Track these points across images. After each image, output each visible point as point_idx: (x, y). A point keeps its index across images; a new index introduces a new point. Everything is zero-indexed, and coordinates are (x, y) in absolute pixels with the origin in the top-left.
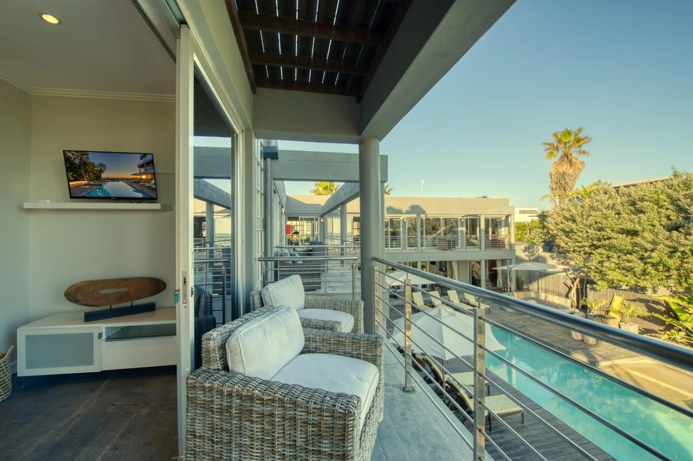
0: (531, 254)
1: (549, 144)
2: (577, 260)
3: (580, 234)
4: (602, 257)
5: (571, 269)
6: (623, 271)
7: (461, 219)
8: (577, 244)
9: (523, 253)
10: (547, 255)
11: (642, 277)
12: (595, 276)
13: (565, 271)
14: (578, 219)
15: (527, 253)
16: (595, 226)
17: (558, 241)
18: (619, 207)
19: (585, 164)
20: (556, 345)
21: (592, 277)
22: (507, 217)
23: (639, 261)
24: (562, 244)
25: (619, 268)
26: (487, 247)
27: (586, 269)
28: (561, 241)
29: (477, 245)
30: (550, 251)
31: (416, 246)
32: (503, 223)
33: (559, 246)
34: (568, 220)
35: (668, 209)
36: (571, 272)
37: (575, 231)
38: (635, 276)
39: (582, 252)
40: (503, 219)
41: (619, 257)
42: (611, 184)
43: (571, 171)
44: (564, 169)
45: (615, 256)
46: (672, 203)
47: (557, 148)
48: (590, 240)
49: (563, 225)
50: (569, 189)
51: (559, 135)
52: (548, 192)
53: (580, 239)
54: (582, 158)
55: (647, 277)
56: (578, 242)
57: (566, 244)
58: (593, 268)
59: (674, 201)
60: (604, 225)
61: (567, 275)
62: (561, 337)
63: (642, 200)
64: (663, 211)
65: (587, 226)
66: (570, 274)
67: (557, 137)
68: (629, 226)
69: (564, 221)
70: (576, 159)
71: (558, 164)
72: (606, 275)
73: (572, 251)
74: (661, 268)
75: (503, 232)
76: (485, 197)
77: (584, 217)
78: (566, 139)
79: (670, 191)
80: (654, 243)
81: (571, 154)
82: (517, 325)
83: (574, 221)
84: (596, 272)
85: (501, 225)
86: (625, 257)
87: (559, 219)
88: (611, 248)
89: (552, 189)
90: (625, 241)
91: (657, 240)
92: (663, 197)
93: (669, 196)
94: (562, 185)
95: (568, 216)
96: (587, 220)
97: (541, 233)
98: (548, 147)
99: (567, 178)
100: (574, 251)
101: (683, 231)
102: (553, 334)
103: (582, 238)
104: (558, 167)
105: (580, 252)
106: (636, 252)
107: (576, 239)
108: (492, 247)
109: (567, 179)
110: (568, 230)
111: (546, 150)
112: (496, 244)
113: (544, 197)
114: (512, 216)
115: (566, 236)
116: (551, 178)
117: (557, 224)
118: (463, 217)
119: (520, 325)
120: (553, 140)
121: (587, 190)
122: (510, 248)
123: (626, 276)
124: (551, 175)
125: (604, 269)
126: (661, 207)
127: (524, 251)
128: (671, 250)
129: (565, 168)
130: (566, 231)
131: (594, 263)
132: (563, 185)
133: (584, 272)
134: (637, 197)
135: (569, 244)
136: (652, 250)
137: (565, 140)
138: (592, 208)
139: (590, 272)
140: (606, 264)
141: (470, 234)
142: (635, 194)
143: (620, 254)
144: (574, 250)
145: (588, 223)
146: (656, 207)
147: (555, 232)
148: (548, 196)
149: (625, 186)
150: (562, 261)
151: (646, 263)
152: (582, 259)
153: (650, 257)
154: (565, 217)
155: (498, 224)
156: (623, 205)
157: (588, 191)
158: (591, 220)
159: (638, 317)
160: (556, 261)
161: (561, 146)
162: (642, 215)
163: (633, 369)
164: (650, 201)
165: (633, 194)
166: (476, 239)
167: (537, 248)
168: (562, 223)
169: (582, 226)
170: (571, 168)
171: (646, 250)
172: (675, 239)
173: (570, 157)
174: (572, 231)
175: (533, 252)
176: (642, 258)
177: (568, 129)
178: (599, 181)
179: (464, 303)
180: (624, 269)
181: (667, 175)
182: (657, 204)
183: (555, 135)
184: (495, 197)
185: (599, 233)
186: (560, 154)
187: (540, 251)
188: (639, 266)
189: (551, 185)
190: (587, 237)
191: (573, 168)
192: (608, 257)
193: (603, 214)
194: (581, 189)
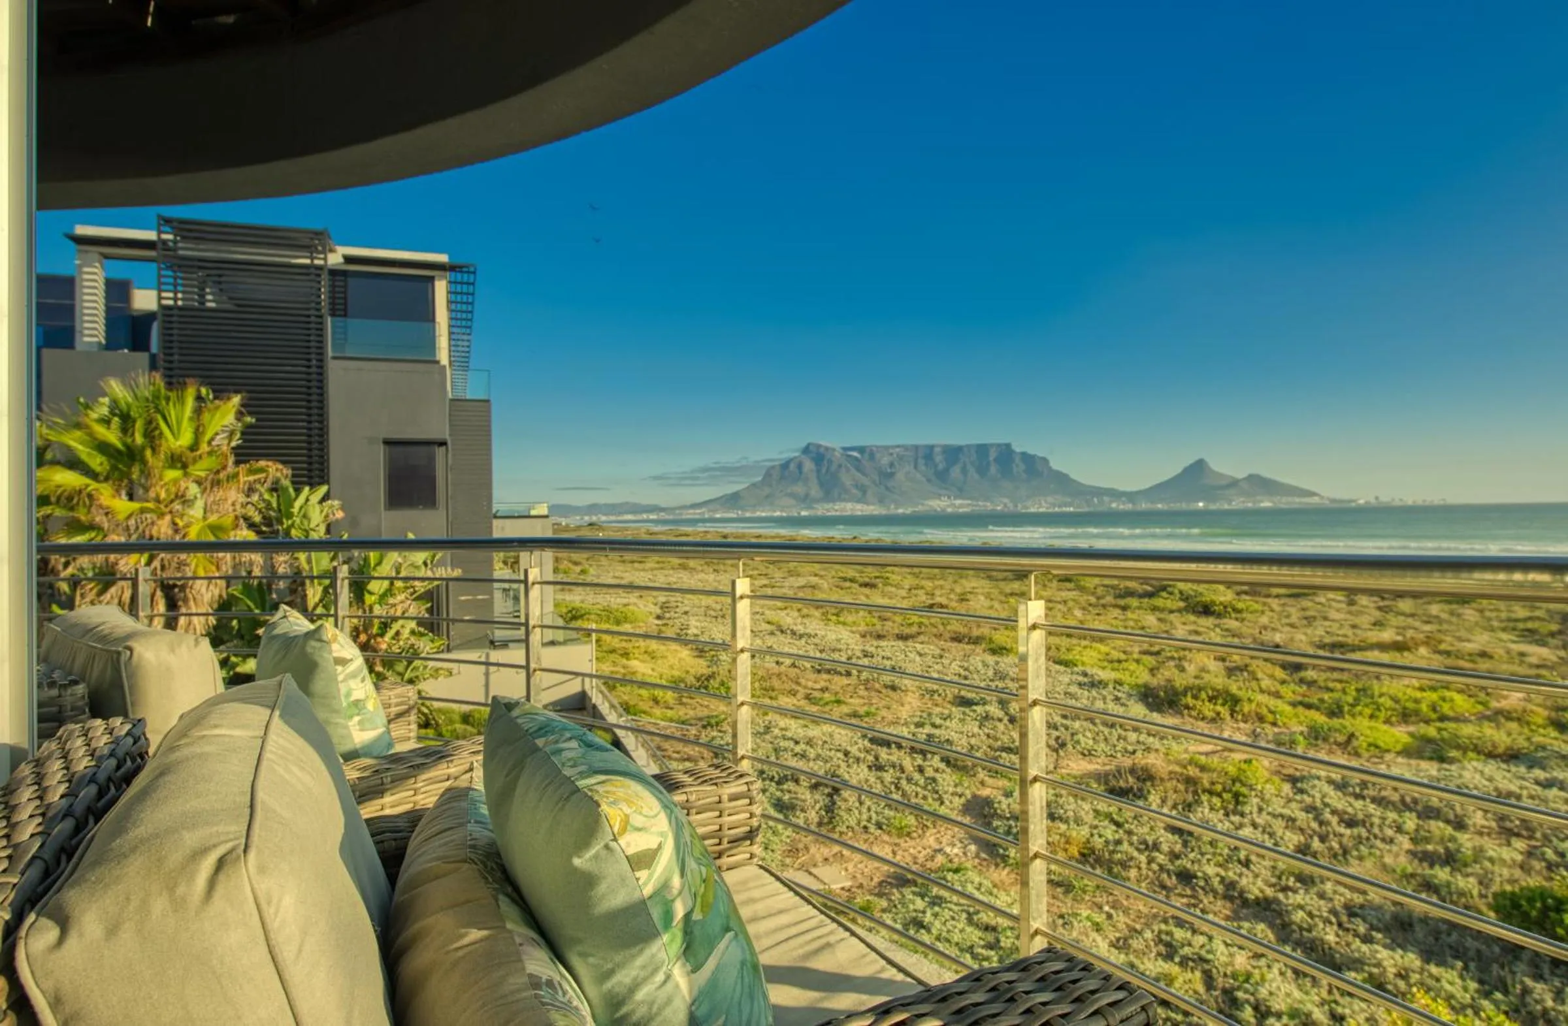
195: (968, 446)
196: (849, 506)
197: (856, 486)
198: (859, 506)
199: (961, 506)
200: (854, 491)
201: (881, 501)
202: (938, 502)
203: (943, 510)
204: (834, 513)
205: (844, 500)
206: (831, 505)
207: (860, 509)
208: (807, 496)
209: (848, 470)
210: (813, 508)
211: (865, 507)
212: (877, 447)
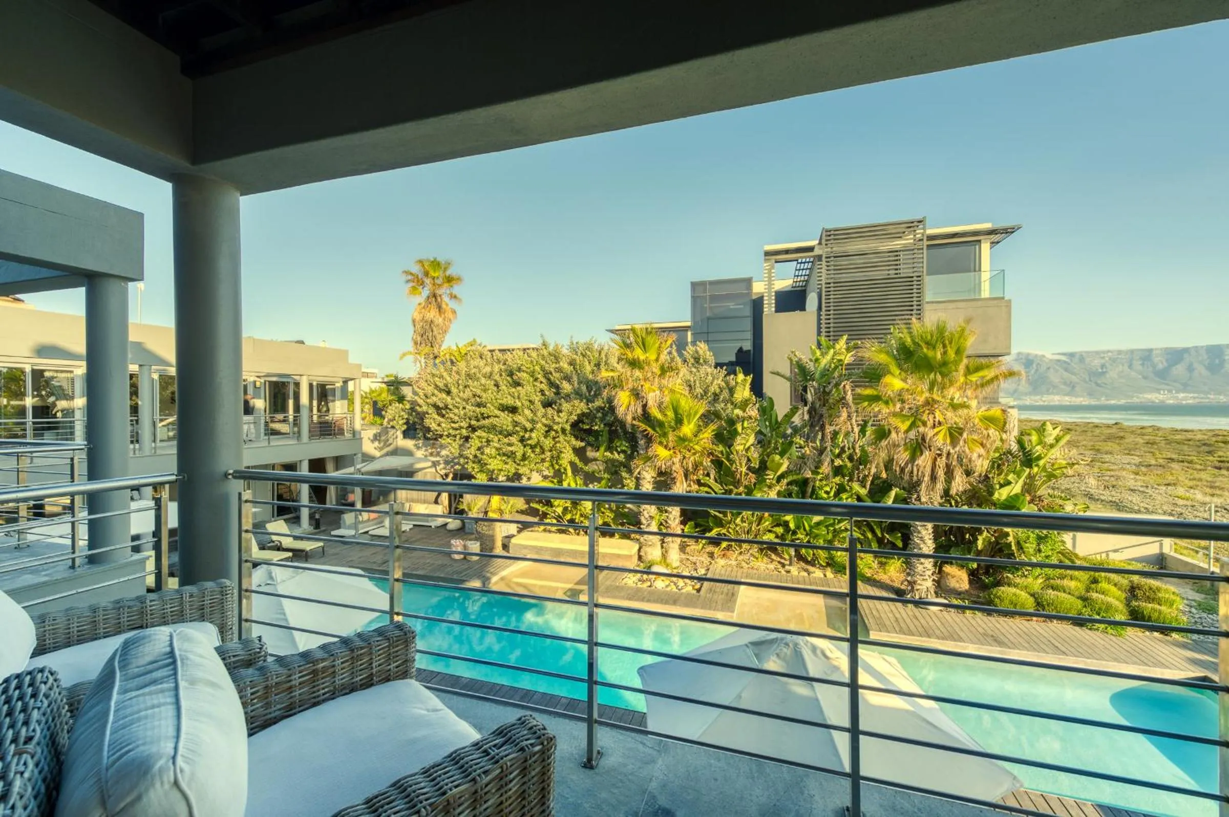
0: (384, 445)
1: (411, 274)
2: (451, 448)
3: (456, 411)
4: (482, 442)
5: (442, 462)
6: (504, 458)
7: (255, 382)
8: (453, 425)
9: (371, 444)
10: (409, 444)
11: (522, 463)
12: (473, 468)
13: (435, 464)
14: (454, 390)
15: (376, 444)
16: (473, 400)
17: (428, 422)
18: (497, 377)
19: (457, 312)
20: (436, 575)
21: (470, 470)
22: (345, 382)
23: (520, 444)
24: (434, 426)
25: (499, 454)
26: (312, 435)
27: (462, 461)
28: (433, 422)
29: (289, 434)
30: (413, 437)
31: (137, 441)
32: (338, 393)
33: (428, 430)
34: (441, 390)
35: (541, 382)
36: (442, 466)
37: (450, 407)
38: (515, 462)
39: (458, 437)
40: (338, 385)
41: (499, 440)
42: (485, 346)
43: (441, 320)
44: (432, 316)
45: (496, 439)
46: (545, 377)
47: (422, 284)
48: (467, 420)
49: (434, 398)
50: (437, 346)
51: (426, 264)
52: (410, 347)
53: (456, 418)
54: (452, 304)
55: (526, 462)
56: (454, 422)
57: (439, 425)
58: (471, 457)
59: (547, 374)
60: (484, 400)
61: (437, 471)
62: (440, 562)
63: (519, 370)
64: (538, 384)
65: (464, 400)
66: (441, 470)
67: (423, 266)
68: (509, 401)
69: (436, 392)
70: (447, 305)
71: (424, 308)
72: (486, 464)
73: (447, 436)
74: (538, 450)
75: (338, 408)
76: (302, 342)
77: (461, 387)
78: (435, 271)
79: (543, 363)
80: (533, 421)
81: (440, 296)
82: (375, 563)
83: (449, 393)
84: (474, 462)
85: (334, 395)
86: (506, 440)
87: (430, 389)
88: (492, 429)
89: (416, 343)
90: (505, 420)
91: (535, 418)
92: (537, 368)
93: (542, 368)
94: (428, 339)
95: (441, 385)
96: (464, 392)
97: (402, 410)
98: (410, 277)
99: (435, 329)
100: (448, 436)
101: (556, 408)
102: (428, 561)
103: (459, 416)
104: (423, 310)
105: (455, 436)
106: (516, 433)
107: (451, 419)
108: (321, 435)
109: (435, 333)
110: (441, 405)
111: (408, 281)
112: (326, 429)
113: (404, 355)
114: (357, 381)
115: (439, 414)
116: (415, 326)
117: (426, 397)
118: (258, 377)
119: (379, 562)
120: (416, 269)
121: (461, 351)
122: (354, 436)
123: (506, 463)
124: (414, 321)
125: (485, 457)
126: (536, 380)
127: (373, 441)
128: (547, 429)
129: (432, 314)
130: (438, 406)
131: (470, 452)
132: (430, 339)
133: (458, 464)
134: (515, 366)
135: (443, 425)
136: (531, 430)
137: (433, 274)
138: (469, 376)
139: (467, 462)
140: (487, 451)
141: (270, 413)
142: (513, 364)
143: (500, 436)
144: (449, 434)
145: (465, 396)
146: (531, 379)
147: (425, 408)
148: (411, 353)
149: (500, 350)
150: (430, 451)
151: (525, 446)
152: (457, 447)
153: (530, 438)
154: (436, 387)
155: (329, 393)
156: (501, 375)
157: (463, 352)
158: (468, 394)
159: (517, 512)
160: (423, 452)
161: (428, 281)
162: (519, 388)
163: (517, 576)
164: (527, 372)
165: (510, 362)
166: (285, 421)
167: (393, 435)
168: (433, 395)
169: (458, 400)
170: (440, 315)
171: (526, 430)
172: (550, 416)
173: (439, 300)
174: (446, 407)
175: (388, 440)
176: (522, 440)
177: (438, 259)
178: (474, 340)
179: (271, 548)
180: (504, 455)
181: (537, 344)
182: (532, 376)
183: (421, 262)
184: (322, 345)
185: (478, 410)
186: (426, 292)
187: (399, 439)
188: (519, 450)
189: (415, 337)
190: (465, 415)
191: (443, 316)
192: (488, 441)
193: (481, 385)
194: (455, 348)
195: (1196, 348)
196: (1057, 398)
197: (1065, 384)
198: (1067, 398)
199: (1185, 398)
200: (1063, 387)
201: (1090, 394)
202: (1157, 395)
203: (1163, 402)
204: (1042, 403)
205: (1052, 393)
206: (1038, 397)
207: (1067, 400)
208: (1015, 391)
209: (1057, 371)
210: (1020, 399)
211: (1074, 399)
212: (1086, 352)
